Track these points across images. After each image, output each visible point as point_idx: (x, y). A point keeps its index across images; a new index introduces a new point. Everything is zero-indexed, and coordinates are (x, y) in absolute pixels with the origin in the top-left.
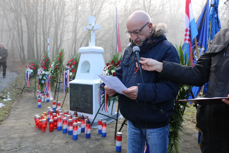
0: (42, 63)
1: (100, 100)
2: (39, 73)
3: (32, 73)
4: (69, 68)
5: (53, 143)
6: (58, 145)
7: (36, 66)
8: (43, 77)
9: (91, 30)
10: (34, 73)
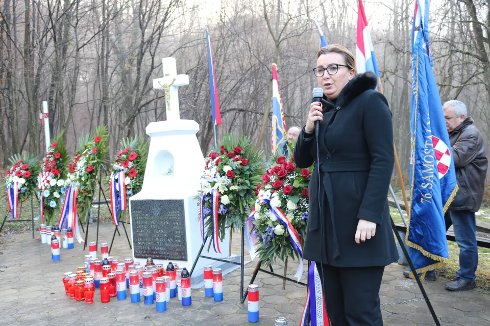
0: (48, 161)
1: (204, 228)
2: (43, 184)
3: (24, 185)
4: (122, 168)
5: (118, 320)
6: (131, 324)
7: (31, 168)
8: (51, 194)
9: (170, 86)
10: (28, 186)
